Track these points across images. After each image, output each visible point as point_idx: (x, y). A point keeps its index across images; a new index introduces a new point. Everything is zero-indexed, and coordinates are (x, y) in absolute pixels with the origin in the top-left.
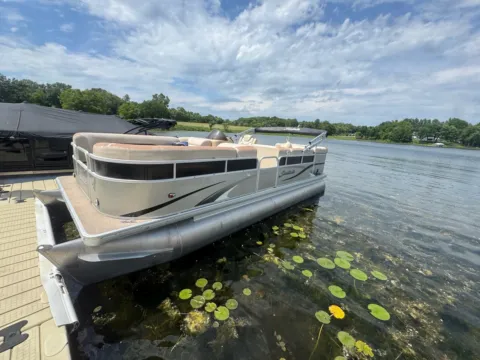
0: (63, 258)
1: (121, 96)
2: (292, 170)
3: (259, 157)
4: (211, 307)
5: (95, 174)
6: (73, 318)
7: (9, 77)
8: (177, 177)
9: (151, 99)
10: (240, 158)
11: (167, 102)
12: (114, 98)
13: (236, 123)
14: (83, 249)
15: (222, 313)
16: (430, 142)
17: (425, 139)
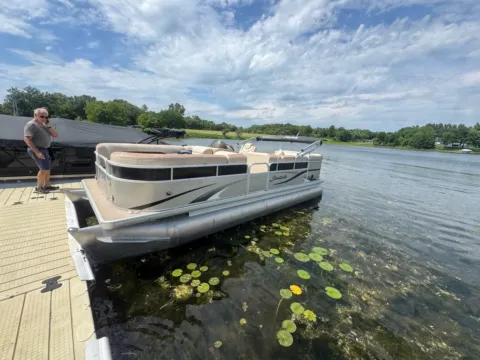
0: (86, 239)
1: (140, 106)
2: (283, 175)
3: (249, 164)
4: (196, 283)
5: (111, 176)
6: (91, 277)
7: (43, 91)
8: (174, 178)
9: (167, 108)
10: (230, 164)
11: (183, 111)
12: (133, 109)
13: (249, 131)
14: (100, 233)
15: (204, 288)
16: (455, 148)
17: (450, 145)
